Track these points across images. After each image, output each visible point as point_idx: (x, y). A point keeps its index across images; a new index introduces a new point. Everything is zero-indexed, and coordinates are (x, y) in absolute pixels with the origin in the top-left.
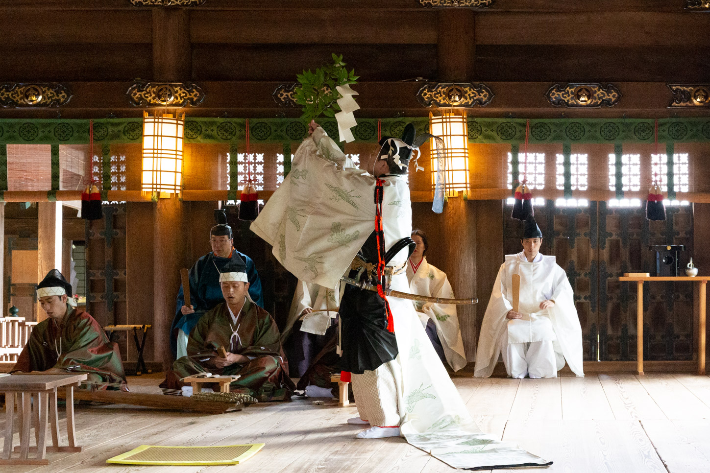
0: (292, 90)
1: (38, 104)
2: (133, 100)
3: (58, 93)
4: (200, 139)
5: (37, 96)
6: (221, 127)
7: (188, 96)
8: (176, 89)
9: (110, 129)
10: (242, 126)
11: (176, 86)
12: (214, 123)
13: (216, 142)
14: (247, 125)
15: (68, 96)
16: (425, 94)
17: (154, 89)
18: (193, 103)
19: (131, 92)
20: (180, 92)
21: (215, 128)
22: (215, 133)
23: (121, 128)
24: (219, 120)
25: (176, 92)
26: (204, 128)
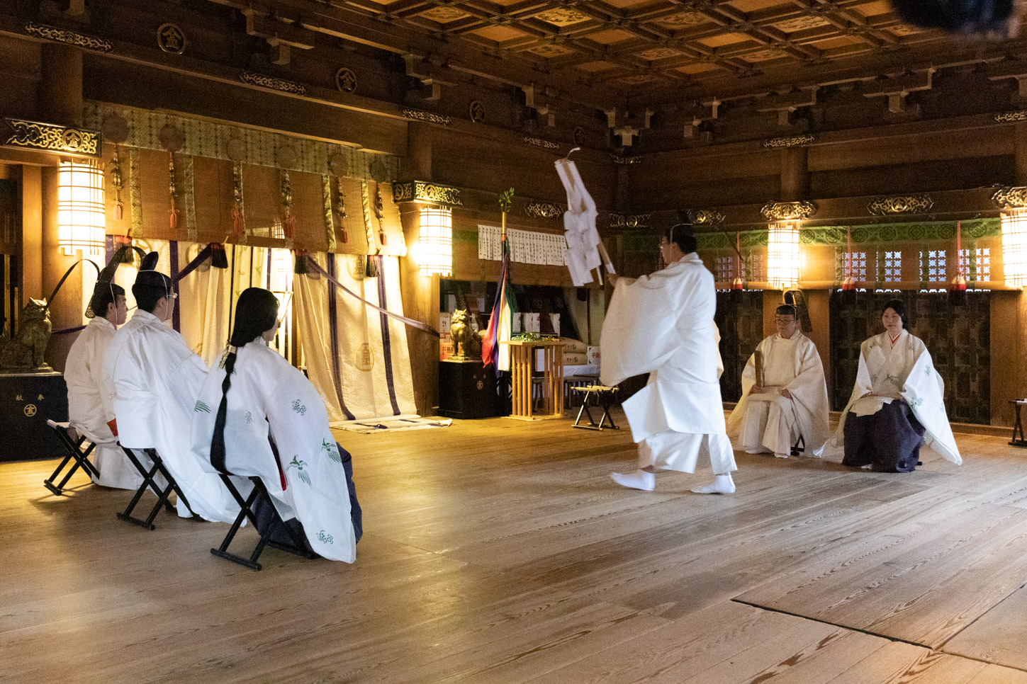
0: (883, 202)
1: (703, 223)
2: (765, 216)
3: (716, 214)
4: (813, 243)
5: (702, 218)
6: (830, 234)
7: (804, 211)
8: (795, 207)
9: (751, 238)
10: (845, 232)
11: (795, 205)
12: (824, 230)
13: (825, 245)
14: (848, 230)
15: (722, 216)
16: (1000, 198)
17: (779, 208)
18: (807, 216)
19: (764, 211)
20: (798, 209)
21: (824, 234)
22: (824, 238)
23: (758, 237)
24: (828, 228)
25: (795, 209)
26: (816, 235)
